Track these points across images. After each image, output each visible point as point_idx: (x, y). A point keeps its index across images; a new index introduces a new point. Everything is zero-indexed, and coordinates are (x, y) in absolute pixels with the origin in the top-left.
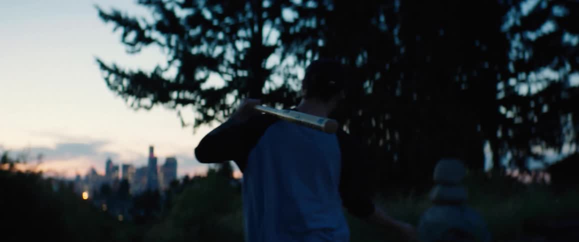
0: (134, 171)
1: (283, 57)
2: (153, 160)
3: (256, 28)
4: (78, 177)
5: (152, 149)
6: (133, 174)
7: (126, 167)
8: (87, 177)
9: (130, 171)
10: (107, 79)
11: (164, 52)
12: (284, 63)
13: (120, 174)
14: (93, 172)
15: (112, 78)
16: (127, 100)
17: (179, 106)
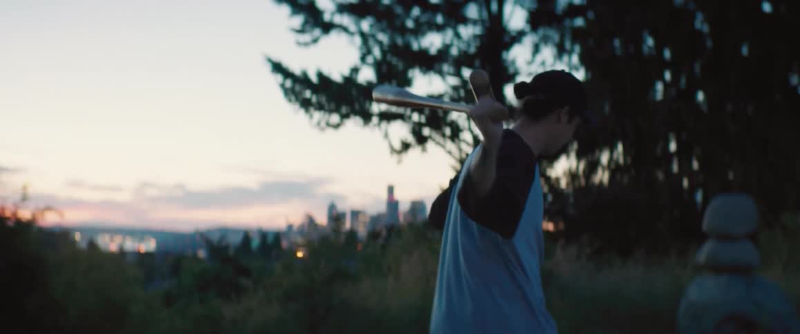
0: (368, 220)
1: (536, 49)
2: (393, 204)
3: (494, 7)
4: (290, 227)
5: (391, 190)
6: (365, 222)
7: (355, 214)
8: (302, 226)
9: (361, 218)
10: (282, 86)
11: (353, 43)
12: (539, 58)
13: (348, 225)
14: (311, 221)
15: (289, 83)
16: (311, 117)
17: (384, 124)
